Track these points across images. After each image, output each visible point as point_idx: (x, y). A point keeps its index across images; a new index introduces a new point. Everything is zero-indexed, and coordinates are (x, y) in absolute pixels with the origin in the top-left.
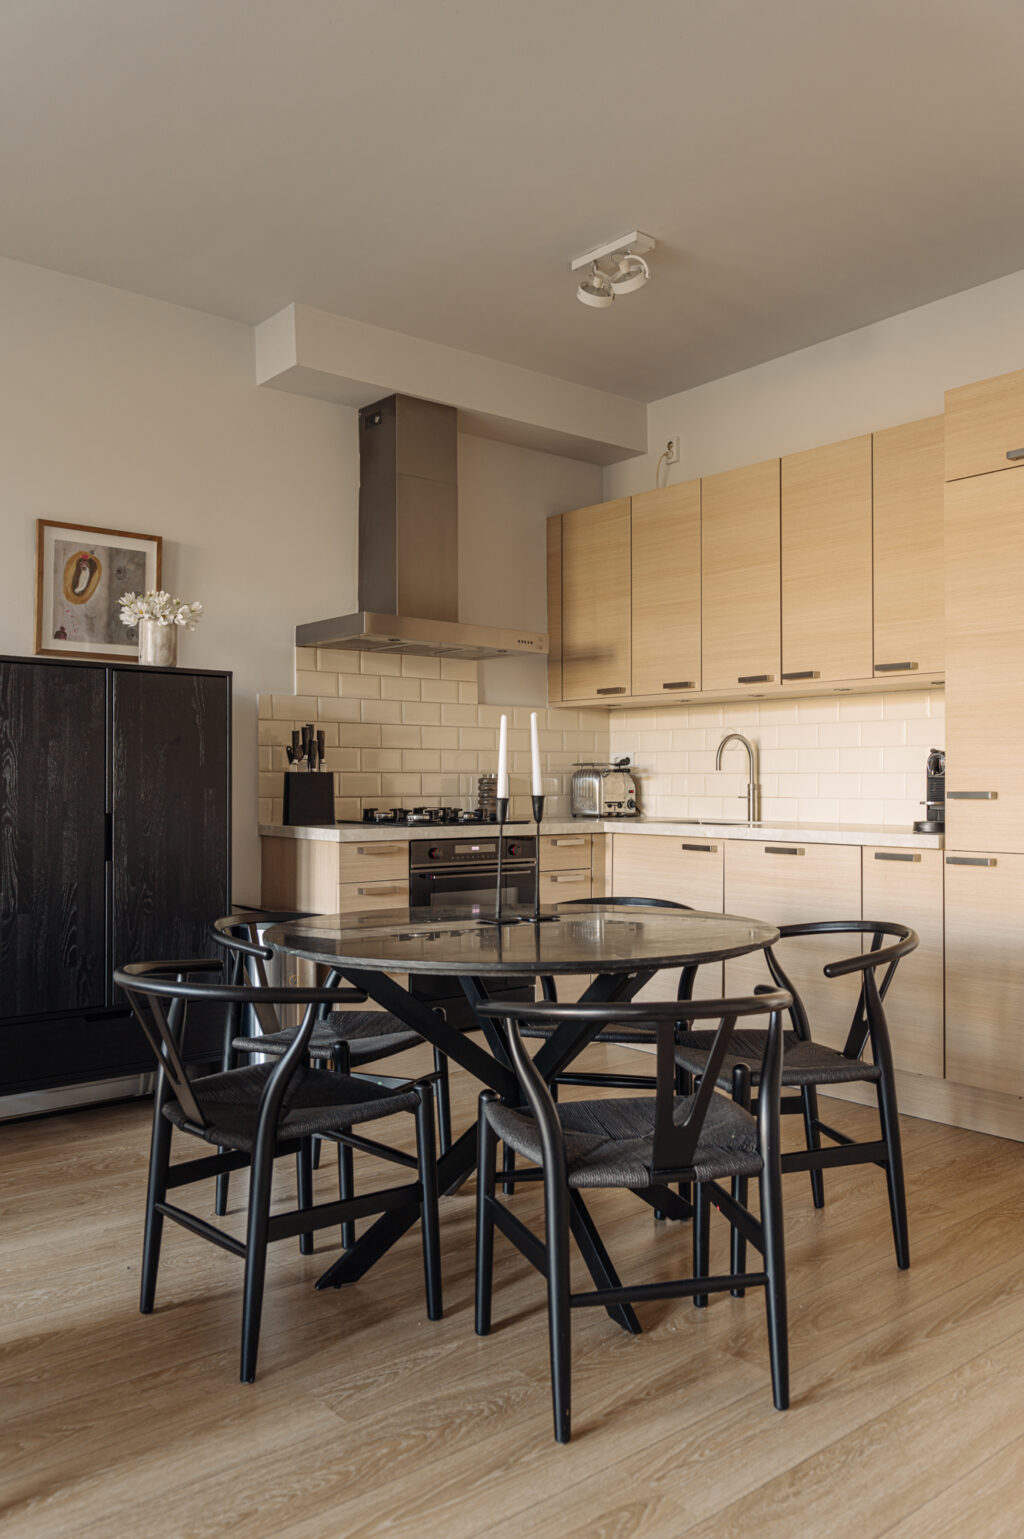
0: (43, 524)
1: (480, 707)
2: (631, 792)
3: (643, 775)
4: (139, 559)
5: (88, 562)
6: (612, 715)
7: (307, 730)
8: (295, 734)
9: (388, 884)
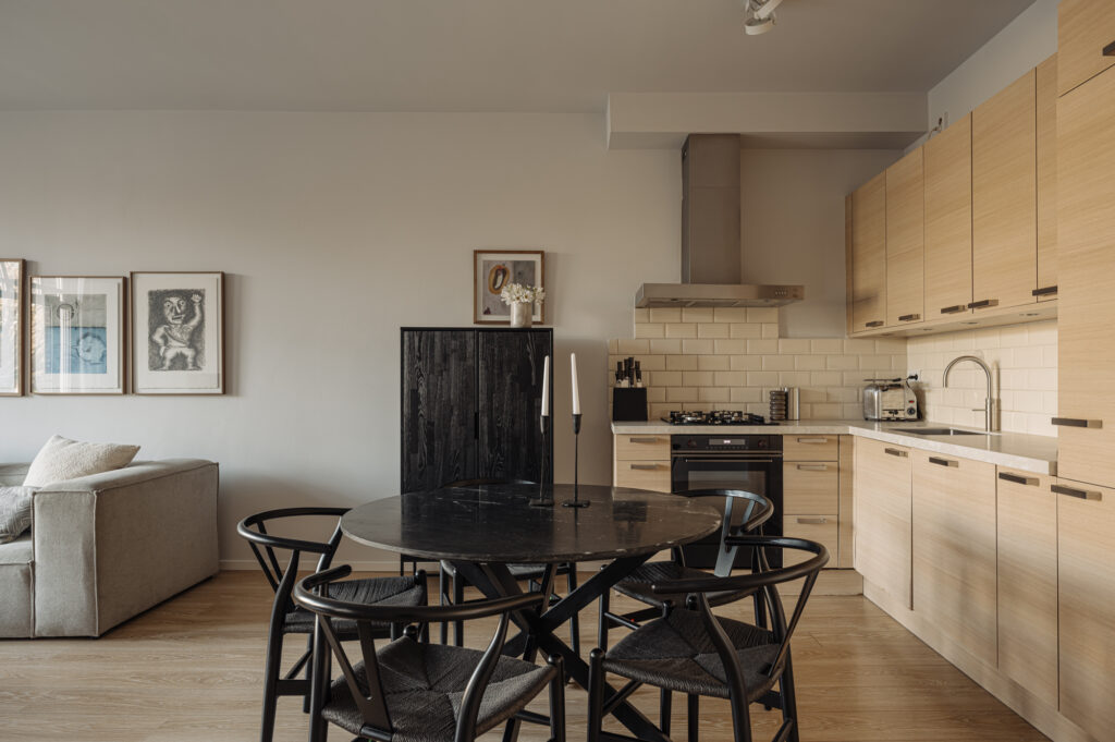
0: (476, 252)
1: (780, 340)
2: (911, 402)
3: (926, 389)
4: (531, 264)
5: (501, 270)
6: (908, 342)
7: (629, 361)
8: (619, 364)
9: (654, 463)
